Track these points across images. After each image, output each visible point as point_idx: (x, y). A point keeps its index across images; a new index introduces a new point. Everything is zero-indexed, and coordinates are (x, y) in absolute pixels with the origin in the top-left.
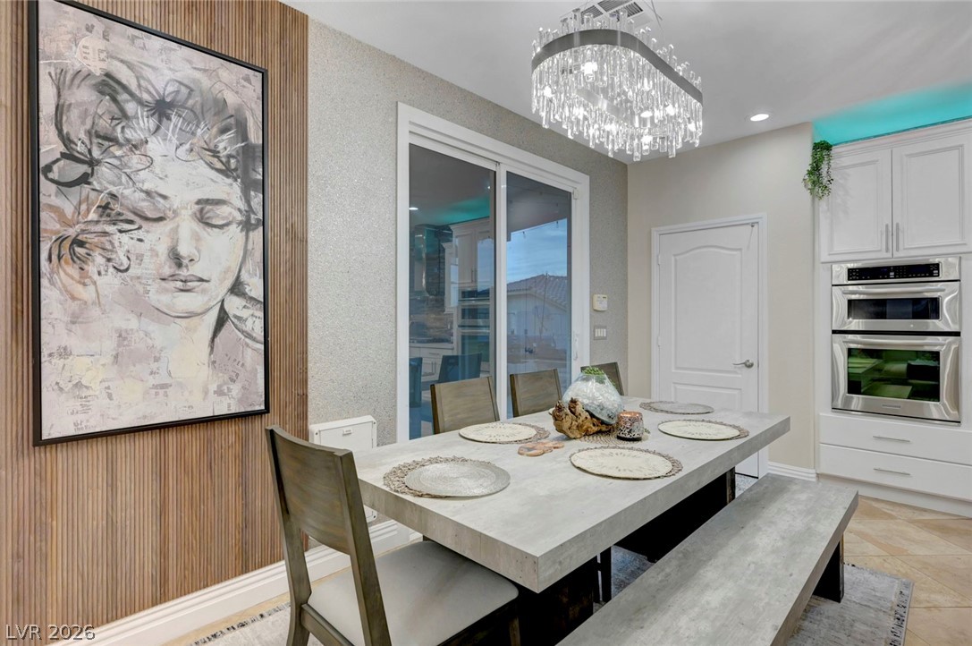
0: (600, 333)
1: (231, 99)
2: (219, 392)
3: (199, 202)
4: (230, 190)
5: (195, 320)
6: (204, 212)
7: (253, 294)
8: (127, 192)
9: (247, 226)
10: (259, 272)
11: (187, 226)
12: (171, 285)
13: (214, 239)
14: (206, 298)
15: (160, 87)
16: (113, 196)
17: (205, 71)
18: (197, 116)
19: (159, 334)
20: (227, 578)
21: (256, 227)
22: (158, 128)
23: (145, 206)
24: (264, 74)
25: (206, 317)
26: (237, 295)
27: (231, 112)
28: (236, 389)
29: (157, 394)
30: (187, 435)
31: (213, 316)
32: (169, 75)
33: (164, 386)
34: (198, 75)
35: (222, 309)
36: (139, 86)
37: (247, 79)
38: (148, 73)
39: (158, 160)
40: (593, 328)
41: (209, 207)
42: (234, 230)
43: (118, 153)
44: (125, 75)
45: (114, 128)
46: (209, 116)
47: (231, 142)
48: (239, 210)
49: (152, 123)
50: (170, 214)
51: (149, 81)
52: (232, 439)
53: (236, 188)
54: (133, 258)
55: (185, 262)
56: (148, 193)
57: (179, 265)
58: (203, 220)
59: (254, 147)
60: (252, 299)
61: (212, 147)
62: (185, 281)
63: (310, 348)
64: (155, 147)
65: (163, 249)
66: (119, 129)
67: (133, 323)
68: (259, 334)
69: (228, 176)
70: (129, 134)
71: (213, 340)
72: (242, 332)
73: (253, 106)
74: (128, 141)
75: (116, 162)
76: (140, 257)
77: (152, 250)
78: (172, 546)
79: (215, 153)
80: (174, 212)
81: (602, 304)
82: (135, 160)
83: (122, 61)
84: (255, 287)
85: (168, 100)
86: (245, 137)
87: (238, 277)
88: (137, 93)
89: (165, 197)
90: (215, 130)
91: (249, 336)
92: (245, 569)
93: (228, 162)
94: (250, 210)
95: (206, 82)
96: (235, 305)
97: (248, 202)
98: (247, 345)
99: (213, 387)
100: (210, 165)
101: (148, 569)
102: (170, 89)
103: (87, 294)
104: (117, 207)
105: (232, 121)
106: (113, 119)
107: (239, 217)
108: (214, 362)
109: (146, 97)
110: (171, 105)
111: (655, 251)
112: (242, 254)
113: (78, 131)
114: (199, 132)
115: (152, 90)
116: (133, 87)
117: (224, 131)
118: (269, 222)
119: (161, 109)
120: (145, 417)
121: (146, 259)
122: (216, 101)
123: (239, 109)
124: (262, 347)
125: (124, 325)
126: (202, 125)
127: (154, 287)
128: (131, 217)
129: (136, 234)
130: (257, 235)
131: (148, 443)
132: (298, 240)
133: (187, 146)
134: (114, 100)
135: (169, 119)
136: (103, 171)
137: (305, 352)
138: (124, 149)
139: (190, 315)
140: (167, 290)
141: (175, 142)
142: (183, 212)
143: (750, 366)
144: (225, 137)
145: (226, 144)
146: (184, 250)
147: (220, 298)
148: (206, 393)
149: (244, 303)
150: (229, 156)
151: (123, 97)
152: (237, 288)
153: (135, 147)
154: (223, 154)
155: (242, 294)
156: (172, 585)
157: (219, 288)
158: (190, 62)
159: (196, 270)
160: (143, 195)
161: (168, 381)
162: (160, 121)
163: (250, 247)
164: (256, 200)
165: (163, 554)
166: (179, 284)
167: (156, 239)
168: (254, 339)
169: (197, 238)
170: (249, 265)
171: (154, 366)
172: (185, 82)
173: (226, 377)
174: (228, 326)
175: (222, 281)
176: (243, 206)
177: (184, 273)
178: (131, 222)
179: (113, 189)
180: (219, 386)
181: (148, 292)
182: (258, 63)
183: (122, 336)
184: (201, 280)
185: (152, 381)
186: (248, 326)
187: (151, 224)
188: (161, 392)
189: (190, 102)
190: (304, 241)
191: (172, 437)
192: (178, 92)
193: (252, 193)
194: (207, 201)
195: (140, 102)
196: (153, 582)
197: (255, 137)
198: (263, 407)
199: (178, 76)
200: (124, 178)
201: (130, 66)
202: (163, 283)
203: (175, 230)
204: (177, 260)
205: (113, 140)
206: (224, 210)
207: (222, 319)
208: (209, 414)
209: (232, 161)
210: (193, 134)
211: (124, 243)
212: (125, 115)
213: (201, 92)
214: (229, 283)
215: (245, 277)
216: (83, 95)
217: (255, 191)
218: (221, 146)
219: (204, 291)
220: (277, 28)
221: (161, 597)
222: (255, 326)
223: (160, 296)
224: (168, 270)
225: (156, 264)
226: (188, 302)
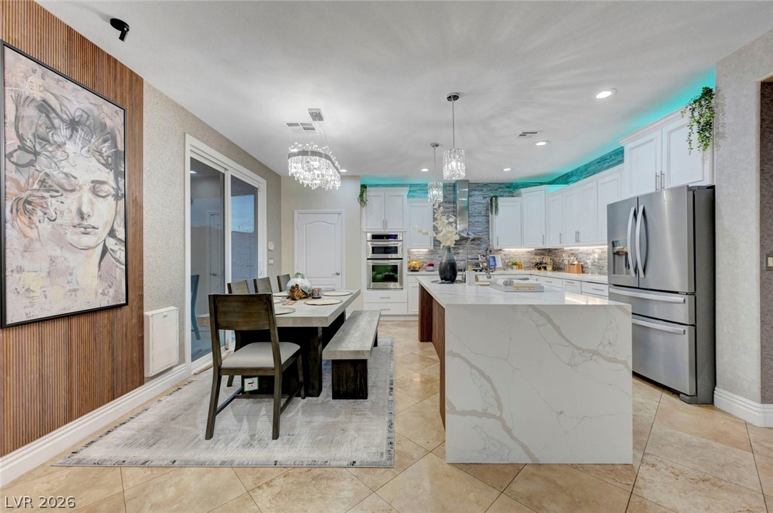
0: (271, 261)
1: (109, 123)
2: (103, 294)
3: (93, 182)
4: (107, 176)
5: (91, 251)
6: (96, 187)
7: (119, 237)
8: (55, 173)
9: (117, 198)
10: (123, 224)
11: (87, 196)
12: (78, 230)
13: (100, 203)
14: (96, 238)
15: (72, 111)
16: (47, 174)
17: (96, 105)
18: (92, 131)
19: (73, 259)
20: (104, 404)
21: (121, 198)
22: (71, 136)
23: (64, 182)
24: (125, 110)
25: (96, 249)
26: (112, 237)
27: (109, 131)
28: (112, 292)
29: (71, 295)
30: (83, 320)
31: (100, 248)
32: (77, 105)
33: (75, 290)
34: (92, 107)
35: (105, 245)
36: (61, 110)
37: (116, 112)
38: (66, 102)
39: (71, 155)
40: (269, 259)
41: (97, 185)
42: (111, 199)
43: (50, 149)
44: (54, 103)
45: (48, 133)
46: (97, 131)
47: (109, 148)
48: (113, 188)
49: (68, 133)
50: (78, 188)
51: (67, 108)
52: (106, 321)
53: (111, 175)
54: (58, 213)
55: (86, 216)
56: (66, 174)
57: (83, 218)
58: (95, 192)
59: (121, 152)
60: (119, 239)
61: (99, 151)
62: (85, 228)
63: (144, 268)
64: (70, 147)
65: (74, 208)
66: (50, 134)
67: (58, 252)
68: (123, 259)
69: (107, 168)
70: (56, 138)
71: (100, 263)
72: (115, 258)
73: (120, 128)
74: (55, 142)
75: (49, 154)
76: (62, 213)
77: (68, 209)
78: (75, 387)
79: (101, 154)
80: (80, 186)
81: (272, 248)
82: (59, 154)
83: (52, 94)
84: (121, 233)
85: (77, 120)
86: (116, 147)
87: (113, 226)
88: (60, 114)
89: (75, 178)
90: (100, 140)
91: (118, 261)
92: (113, 398)
93: (108, 159)
94: (118, 188)
95: (96, 112)
96: (111, 243)
97: (117, 182)
98: (117, 266)
99: (100, 291)
100: (98, 161)
101: (62, 402)
102: (78, 113)
104: (49, 182)
105: (109, 136)
106: (47, 128)
107: (113, 192)
108: (101, 276)
109: (65, 116)
110: (78, 123)
111: (296, 221)
112: (114, 213)
113: (28, 133)
114: (93, 140)
115: (68, 113)
116: (58, 110)
117: (105, 141)
119: (73, 125)
120: (65, 309)
121: (65, 214)
122: (101, 123)
123: (113, 130)
124: (124, 267)
125: (53, 253)
126: (94, 137)
127: (70, 231)
128: (58, 188)
129: (60, 199)
130: (122, 202)
131: (61, 325)
133: (86, 149)
134: (48, 117)
135: (77, 131)
136: (42, 159)
137: (142, 271)
138: (54, 147)
139: (88, 248)
140: (76, 233)
141: (80, 145)
142: (85, 187)
143: (338, 274)
144: (106, 145)
145: (106, 149)
146: (85, 209)
147: (103, 239)
148: (97, 294)
149: (115, 242)
150: (108, 156)
151: (53, 115)
152: (112, 233)
153: (59, 146)
154: (105, 155)
155: (115, 237)
156: (75, 412)
157: (103, 233)
158: (88, 99)
159: (91, 222)
160: (63, 176)
161: (77, 287)
162: (72, 132)
163: (118, 210)
164: (121, 182)
165: (70, 391)
166: (82, 230)
167: (71, 201)
168: (120, 263)
169: (92, 203)
171: (70, 278)
172: (86, 110)
173: (107, 285)
174: (108, 255)
175: (105, 228)
176: (115, 185)
177: (85, 223)
178: (57, 191)
179: (47, 171)
180: (103, 290)
181: (66, 234)
182: (121, 105)
183: (52, 260)
184: (94, 228)
185: (68, 287)
186: (118, 255)
187: (68, 193)
188: (73, 293)
189: (88, 123)
190: (141, 207)
191: (74, 321)
192: (81, 116)
193: (119, 179)
194: (97, 182)
195: (62, 120)
196: (65, 409)
197: (120, 146)
198: (125, 302)
199: (82, 106)
200: (53, 165)
201: (56, 97)
202: (74, 229)
203: (80, 198)
204: (81, 215)
205: (48, 141)
206: (105, 188)
207: (105, 251)
208: (97, 306)
209: (110, 159)
210: (90, 141)
211: (53, 203)
212: (53, 127)
213: (94, 117)
214: (108, 230)
215: (116, 227)
216: (30, 112)
217: (121, 177)
218: (104, 150)
219: (95, 234)
220: (128, 84)
221: (69, 419)
222: (121, 255)
223: (73, 236)
224: (76, 221)
225: (70, 217)
226: (87, 240)
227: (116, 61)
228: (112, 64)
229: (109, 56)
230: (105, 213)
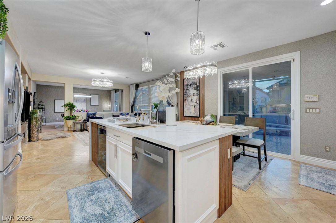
0: (312, 110)
4: (195, 91)
9: (197, 95)
14: (194, 104)
16: (187, 95)
19: (191, 107)
23: (189, 95)
28: (196, 114)
31: (194, 106)
32: (191, 82)
40: (306, 108)
42: (196, 96)
44: (188, 84)
53: (196, 91)
58: (193, 95)
64: (190, 89)
65: (190, 99)
71: (194, 108)
73: (198, 81)
74: (188, 89)
79: (194, 88)
80: (191, 95)
82: (189, 91)
83: (188, 82)
84: (198, 102)
86: (197, 85)
95: (194, 81)
96: (196, 104)
97: (197, 92)
98: (197, 109)
99: (194, 113)
103: (186, 104)
108: (194, 111)
110: (191, 85)
113: (186, 90)
117: (195, 85)
120: (189, 115)
123: (196, 82)
126: (193, 85)
127: (190, 103)
130: (198, 96)
132: (204, 96)
133: (192, 88)
136: (187, 93)
137: (204, 110)
152: (196, 102)
157: (195, 102)
159: (193, 101)
162: (190, 87)
164: (198, 91)
169: (193, 97)
170: (197, 100)
174: (196, 107)
178: (189, 97)
183: (188, 107)
185: (190, 112)
197: (198, 85)
198: (199, 116)
204: (192, 100)
206: (195, 94)
208: (194, 116)
211: (188, 99)
212: (188, 87)
216: (186, 86)
222: (198, 107)
225: (190, 101)
226: (192, 104)
230: (195, 98)
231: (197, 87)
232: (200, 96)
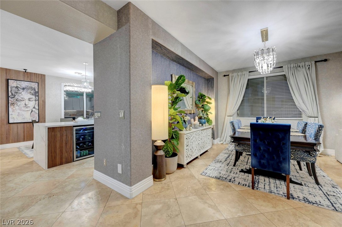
1: (33, 87)
5: (28, 111)
9: (36, 101)
10: (38, 106)
11: (27, 102)
12: (25, 107)
16: (17, 98)
18: (28, 89)
19: (23, 113)
23: (22, 99)
24: (38, 83)
30: (27, 124)
31: (31, 111)
32: (24, 85)
37: (36, 84)
42: (34, 102)
44: (19, 86)
46: (30, 89)
49: (22, 90)
51: (22, 86)
53: (34, 96)
58: (29, 100)
59: (37, 92)
62: (27, 107)
63: (46, 115)
64: (23, 93)
65: (24, 104)
67: (20, 112)
68: (38, 113)
71: (31, 113)
73: (37, 87)
74: (19, 93)
75: (18, 95)
76: (21, 105)
79: (31, 93)
80: (25, 100)
82: (20, 95)
83: (19, 84)
84: (37, 107)
86: (35, 90)
89: (24, 98)
93: (33, 94)
95: (29, 85)
96: (34, 110)
97: (36, 98)
98: (36, 114)
100: (30, 94)
101: (22, 138)
103: (15, 109)
104: (18, 100)
106: (17, 91)
107: (34, 100)
108: (31, 116)
110: (25, 88)
113: (13, 92)
114: (29, 91)
117: (32, 90)
118: (39, 100)
119: (23, 89)
121: (22, 105)
122: (31, 87)
123: (34, 88)
128: (20, 100)
129: (20, 102)
131: (22, 124)
132: (44, 102)
133: (27, 92)
135: (25, 90)
136: (16, 96)
137: (45, 115)
141: (25, 92)
142: (27, 100)
145: (32, 92)
146: (26, 104)
148: (30, 119)
151: (19, 88)
152: (34, 108)
155: (35, 108)
157: (31, 108)
158: (28, 83)
161: (25, 118)
163: (36, 103)
164: (37, 98)
165: (24, 136)
167: (23, 103)
169: (28, 102)
170: (36, 105)
171: (23, 116)
172: (27, 85)
173: (33, 118)
176: (35, 98)
182: (38, 82)
185: (22, 118)
186: (36, 112)
187: (22, 101)
190: (45, 102)
191: (25, 124)
194: (30, 98)
195: (21, 88)
197: (37, 90)
198: (38, 121)
200: (19, 97)
203: (25, 102)
204: (26, 105)
205: (17, 93)
206: (32, 99)
207: (32, 111)
212: (19, 90)
214: (33, 107)
215: (35, 106)
216: (14, 89)
217: (37, 96)
219: (29, 108)
220: (40, 77)
221: (24, 141)
223: (23, 109)
224: (24, 106)
226: (27, 109)
227: (36, 74)
228: (36, 75)
229: (34, 73)
230: (32, 104)
231: (36, 92)
232: (39, 101)
